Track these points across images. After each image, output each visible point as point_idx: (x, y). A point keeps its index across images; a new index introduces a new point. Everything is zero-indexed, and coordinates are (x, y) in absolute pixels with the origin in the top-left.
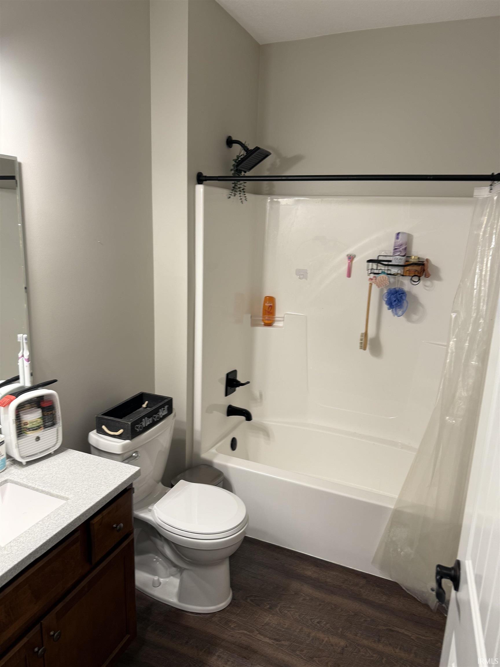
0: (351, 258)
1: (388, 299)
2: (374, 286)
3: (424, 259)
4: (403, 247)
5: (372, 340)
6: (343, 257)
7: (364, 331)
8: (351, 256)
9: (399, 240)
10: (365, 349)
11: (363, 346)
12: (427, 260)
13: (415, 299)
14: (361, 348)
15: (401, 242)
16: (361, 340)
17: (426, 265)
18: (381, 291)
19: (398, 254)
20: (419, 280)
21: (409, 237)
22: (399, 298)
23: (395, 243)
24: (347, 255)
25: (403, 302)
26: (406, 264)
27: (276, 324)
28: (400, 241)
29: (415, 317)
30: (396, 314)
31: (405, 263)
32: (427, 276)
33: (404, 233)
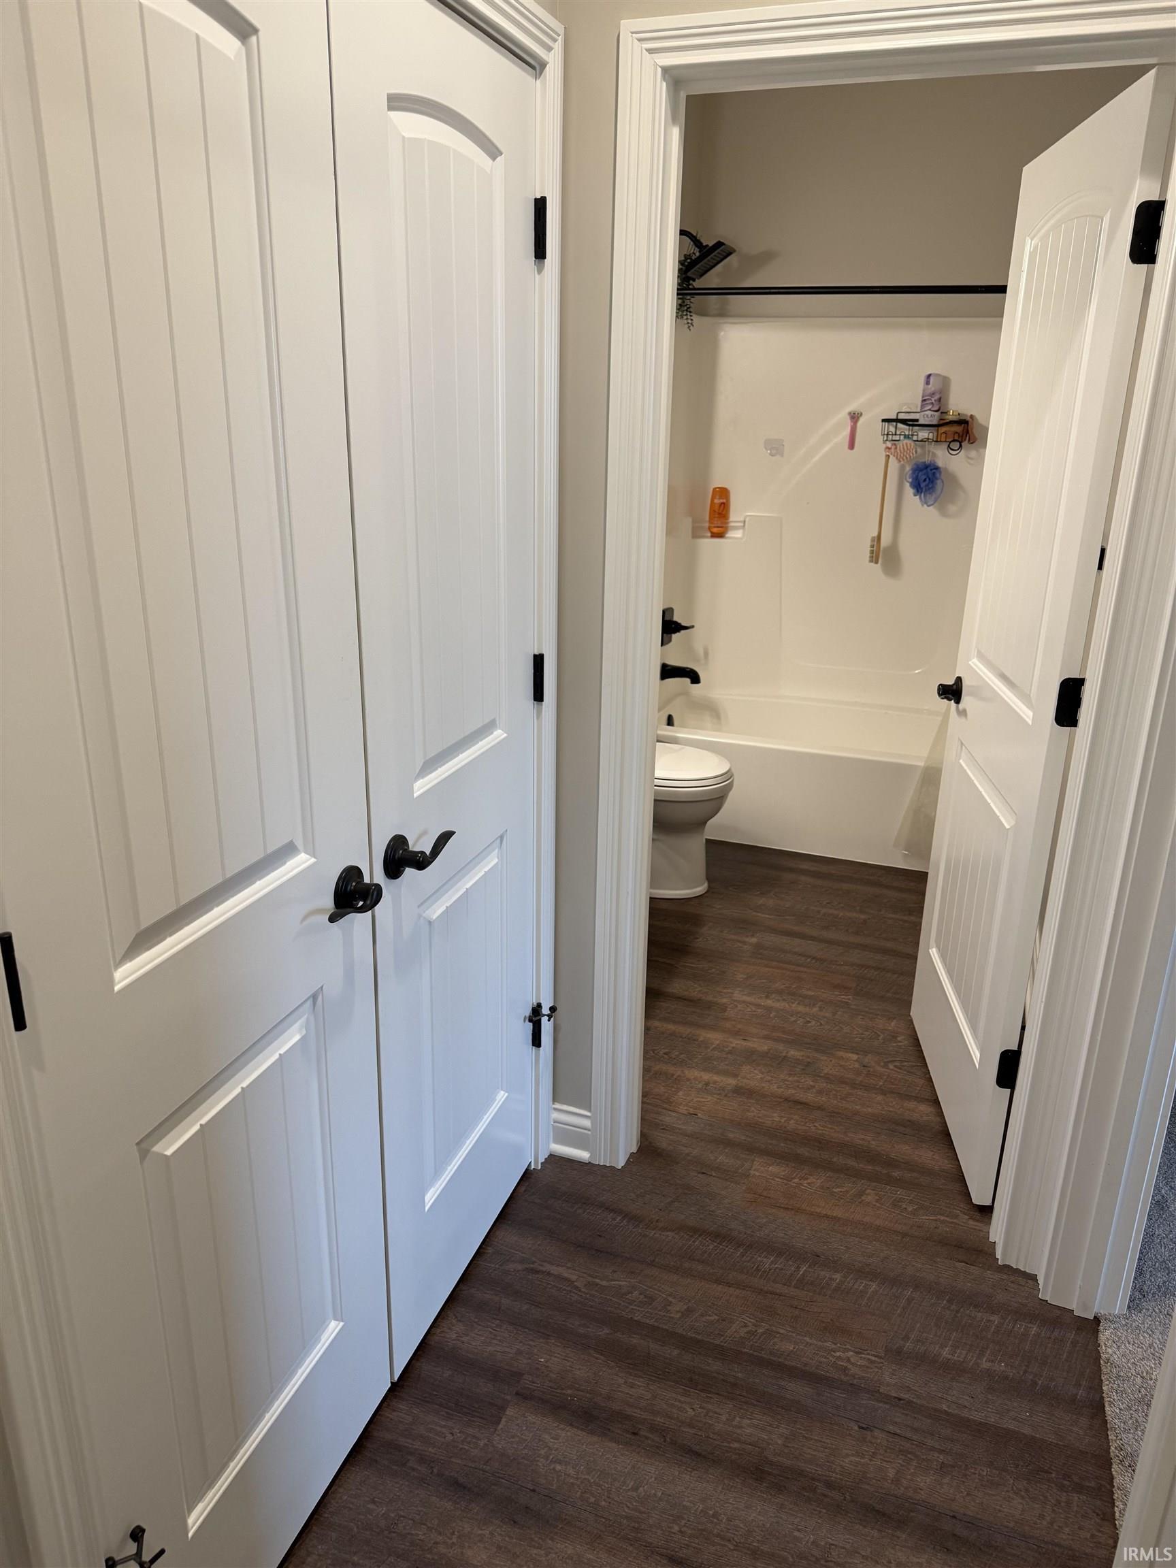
0: (855, 417)
1: (913, 479)
2: (892, 458)
3: (966, 415)
4: (937, 397)
5: (887, 549)
6: (843, 415)
7: (875, 534)
8: (854, 414)
9: (930, 386)
10: (877, 563)
11: (874, 558)
12: (972, 416)
13: (954, 479)
14: (871, 561)
15: (933, 389)
16: (872, 546)
17: (970, 424)
18: (902, 468)
19: (929, 407)
20: (961, 446)
21: (945, 381)
22: (930, 476)
23: (924, 391)
24: (850, 413)
25: (936, 484)
26: (942, 422)
27: (730, 534)
28: (931, 388)
29: (952, 508)
30: (925, 502)
31: (939, 422)
32: (972, 441)
33: (937, 375)
